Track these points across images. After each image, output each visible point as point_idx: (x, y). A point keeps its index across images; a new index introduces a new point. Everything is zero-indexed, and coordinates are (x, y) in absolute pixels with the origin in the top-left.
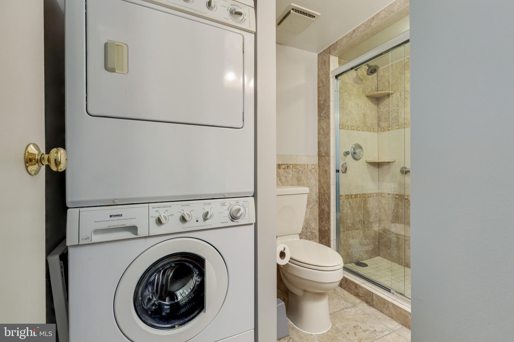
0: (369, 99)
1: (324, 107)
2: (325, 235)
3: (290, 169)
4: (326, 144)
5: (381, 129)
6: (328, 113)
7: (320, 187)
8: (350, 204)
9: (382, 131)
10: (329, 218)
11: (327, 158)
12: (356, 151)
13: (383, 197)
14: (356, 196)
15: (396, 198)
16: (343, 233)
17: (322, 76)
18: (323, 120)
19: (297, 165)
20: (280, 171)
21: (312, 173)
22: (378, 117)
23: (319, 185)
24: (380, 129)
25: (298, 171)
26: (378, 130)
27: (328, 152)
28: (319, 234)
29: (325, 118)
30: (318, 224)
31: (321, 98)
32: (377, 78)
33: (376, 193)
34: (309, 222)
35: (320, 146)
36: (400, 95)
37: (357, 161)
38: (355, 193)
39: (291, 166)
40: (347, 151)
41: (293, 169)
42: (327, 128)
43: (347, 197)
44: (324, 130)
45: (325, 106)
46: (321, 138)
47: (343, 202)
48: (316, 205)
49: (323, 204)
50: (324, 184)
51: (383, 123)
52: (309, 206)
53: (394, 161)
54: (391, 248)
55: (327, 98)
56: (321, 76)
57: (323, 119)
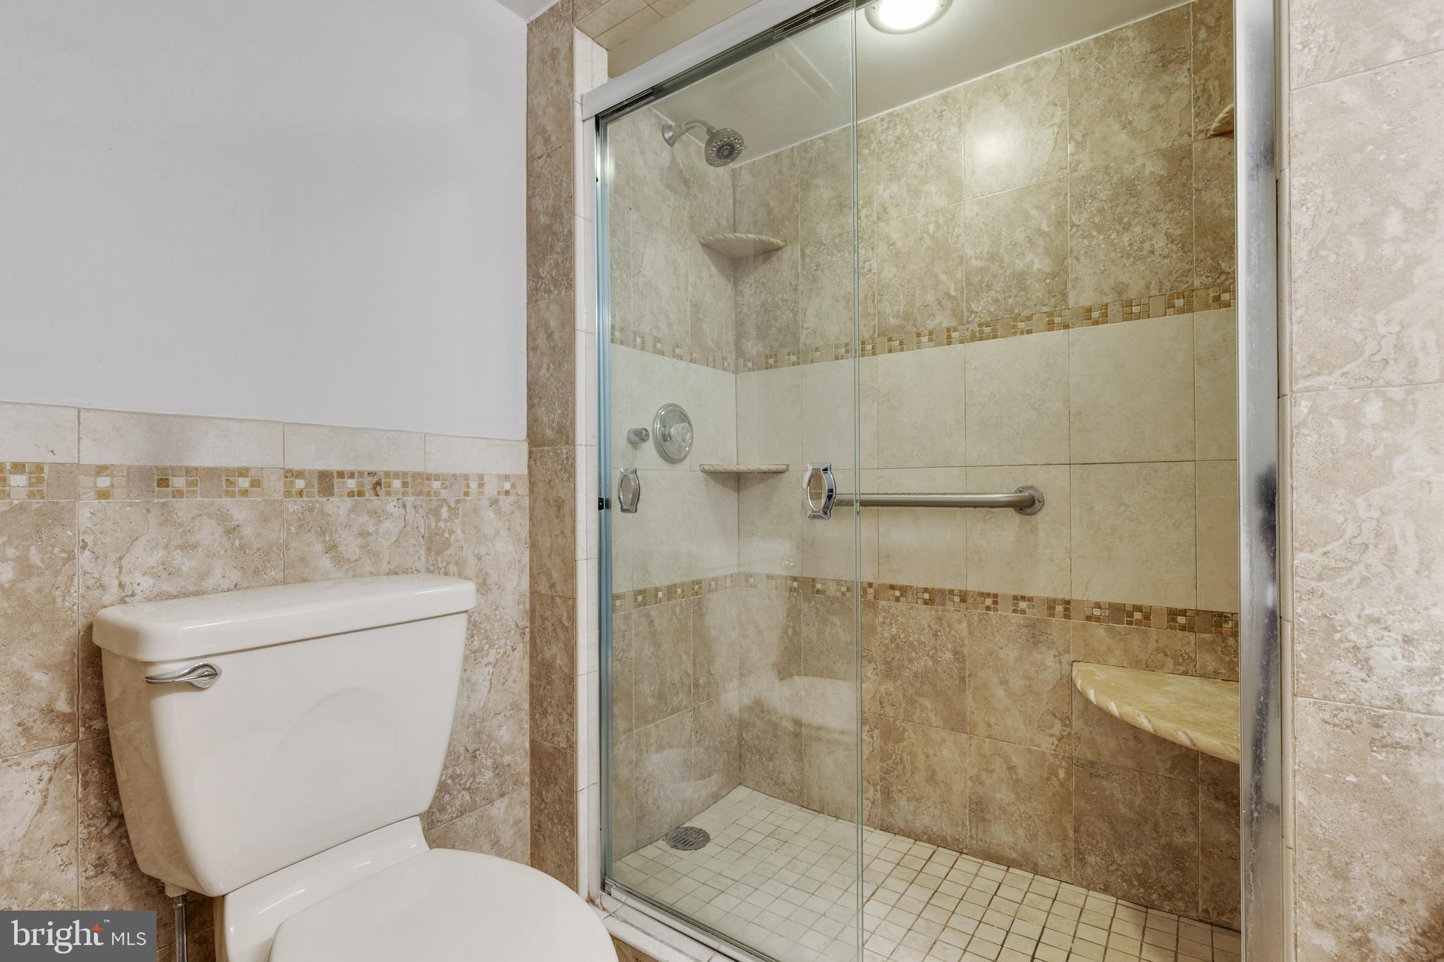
0: (709, 255)
1: (550, 239)
2: (554, 769)
3: (388, 494)
4: (561, 391)
5: (745, 361)
6: (568, 264)
7: (534, 570)
8: (651, 623)
9: (749, 370)
10: (570, 699)
11: (565, 452)
12: (672, 429)
13: (751, 586)
14: (671, 590)
15: (791, 590)
16: (624, 737)
17: (545, 113)
18: (546, 292)
19: (428, 479)
20: (329, 508)
21: (499, 513)
22: (736, 322)
23: (531, 561)
24: (741, 361)
25: (433, 507)
26: (737, 366)
27: (568, 424)
28: (532, 764)
29: (556, 283)
30: (527, 726)
31: (538, 204)
32: (735, 194)
33: (732, 576)
34: (486, 724)
35: (536, 401)
36: (802, 256)
37: (674, 465)
38: (668, 582)
39: (397, 484)
40: (639, 426)
41: (405, 494)
42: (563, 326)
43: (640, 598)
44: (550, 336)
45: (554, 234)
46: (540, 368)
47: (627, 617)
48: (520, 646)
49: (548, 641)
50: (550, 556)
51: (750, 344)
52: (487, 655)
53: (784, 467)
54: (776, 756)
55: (562, 204)
56: (540, 113)
57: (549, 289)
